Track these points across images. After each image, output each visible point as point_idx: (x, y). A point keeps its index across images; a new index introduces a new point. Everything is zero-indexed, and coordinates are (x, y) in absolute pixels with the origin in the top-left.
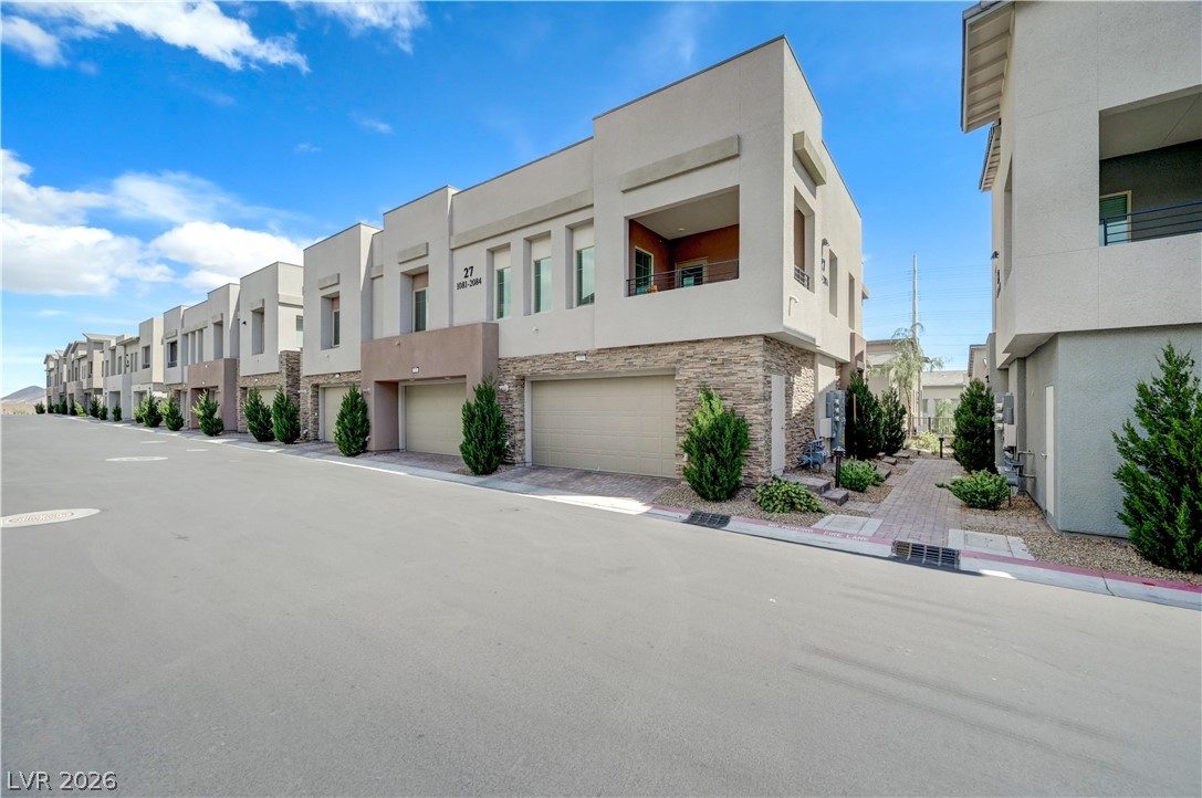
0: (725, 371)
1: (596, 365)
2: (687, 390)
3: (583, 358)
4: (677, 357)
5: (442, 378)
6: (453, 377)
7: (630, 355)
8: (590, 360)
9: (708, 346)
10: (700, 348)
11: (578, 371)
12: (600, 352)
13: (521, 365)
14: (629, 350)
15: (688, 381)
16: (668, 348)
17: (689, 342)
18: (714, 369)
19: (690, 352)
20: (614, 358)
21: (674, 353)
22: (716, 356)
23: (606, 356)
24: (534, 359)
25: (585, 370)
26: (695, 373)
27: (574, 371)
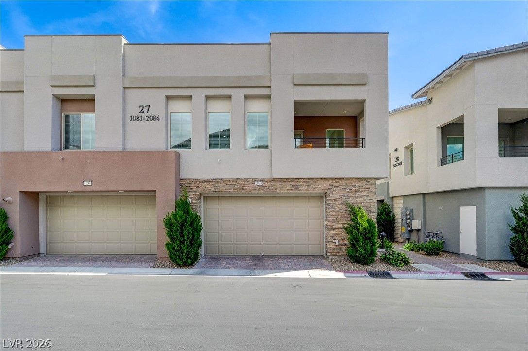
0: (357, 196)
1: (271, 188)
2: (335, 205)
3: (261, 183)
4: (328, 187)
5: (118, 191)
6: (125, 191)
7: (297, 184)
8: (266, 184)
9: (347, 182)
10: (342, 182)
11: (257, 191)
12: (274, 180)
13: (203, 185)
14: (296, 181)
15: (335, 200)
16: (322, 181)
17: (336, 179)
18: (351, 194)
19: (337, 184)
20: (284, 184)
21: (326, 184)
22: (351, 187)
23: (278, 183)
24: (217, 181)
25: (262, 191)
26: (339, 196)
27: (253, 191)
